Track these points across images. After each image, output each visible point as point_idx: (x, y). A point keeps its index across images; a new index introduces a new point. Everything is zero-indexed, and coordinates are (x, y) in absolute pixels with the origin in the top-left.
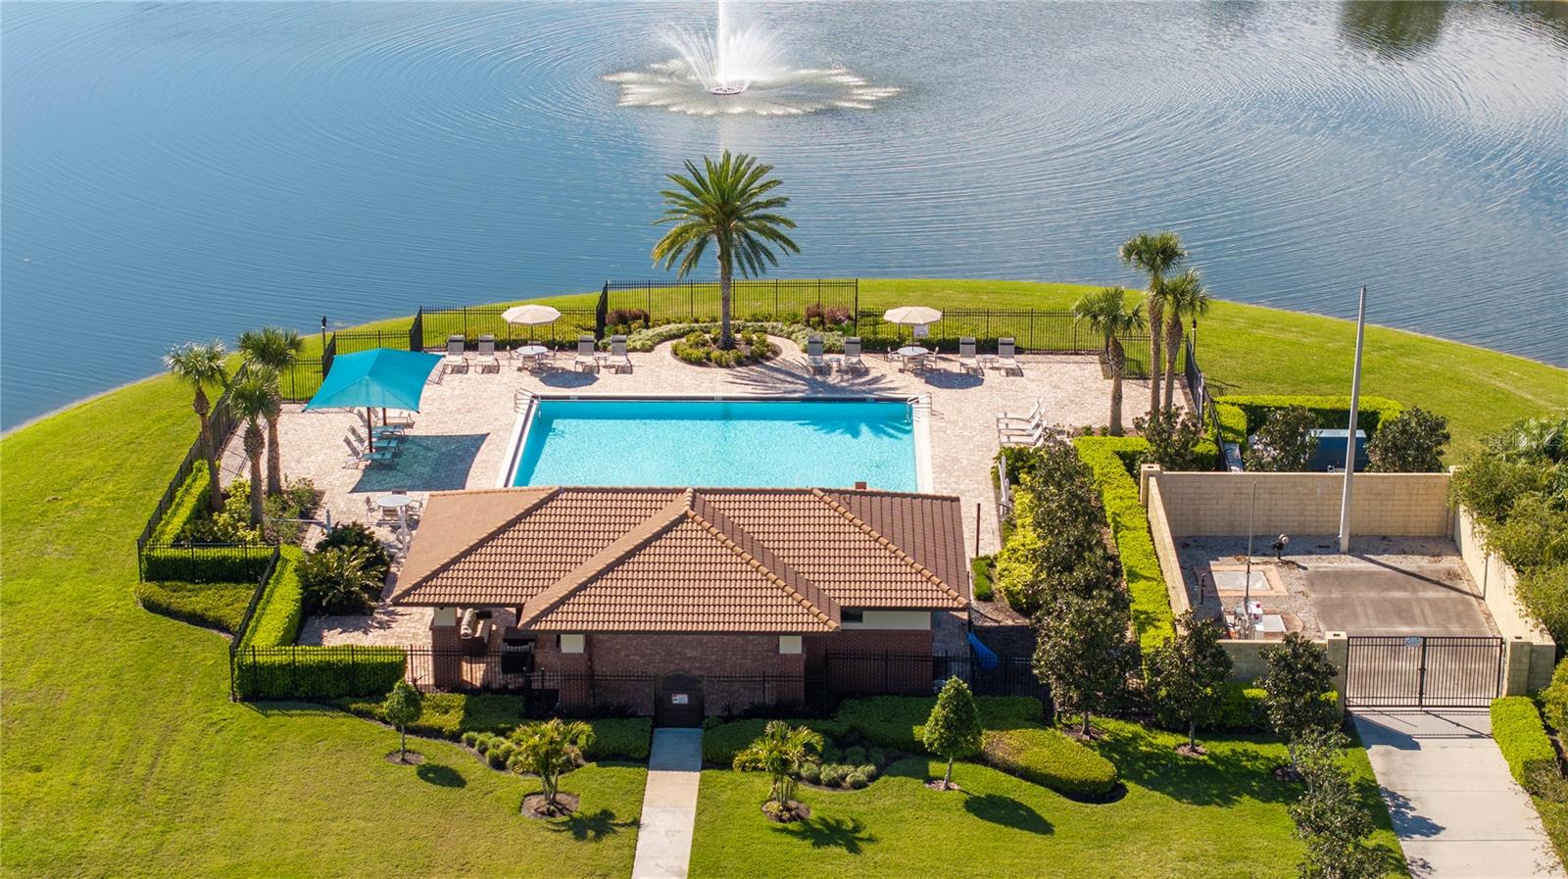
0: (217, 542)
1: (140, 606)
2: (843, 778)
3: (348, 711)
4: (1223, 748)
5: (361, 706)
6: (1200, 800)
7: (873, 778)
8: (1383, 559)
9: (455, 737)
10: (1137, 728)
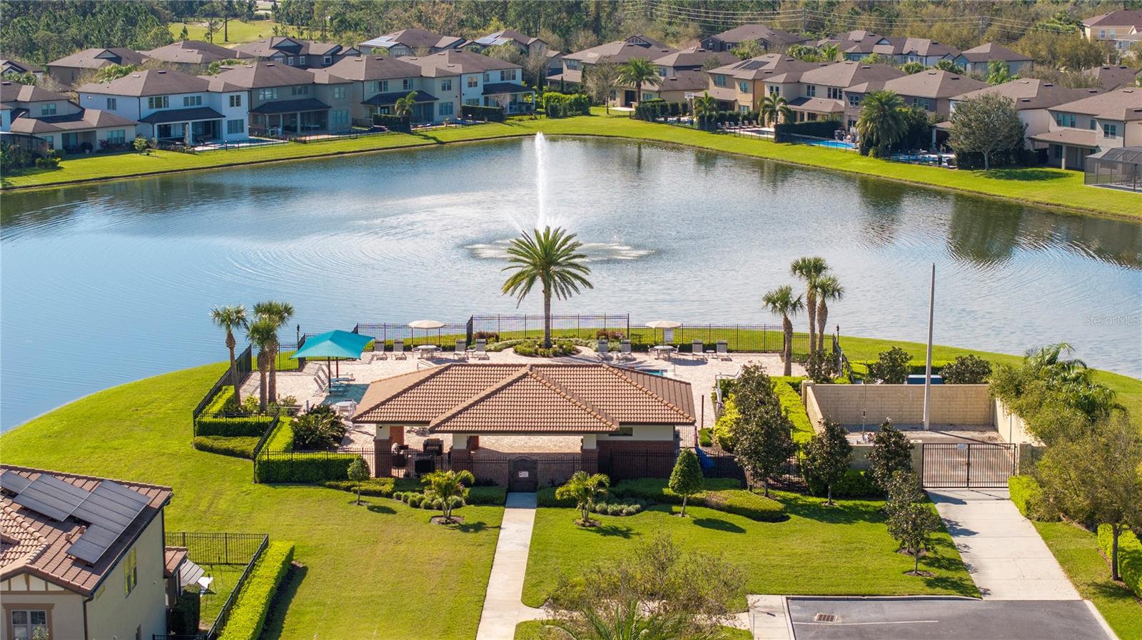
0: (240, 415)
1: (194, 448)
2: (621, 511)
3: (325, 486)
4: (850, 503)
5: (332, 483)
6: (832, 521)
7: (638, 511)
8: (950, 433)
9: (389, 495)
10: (798, 495)
